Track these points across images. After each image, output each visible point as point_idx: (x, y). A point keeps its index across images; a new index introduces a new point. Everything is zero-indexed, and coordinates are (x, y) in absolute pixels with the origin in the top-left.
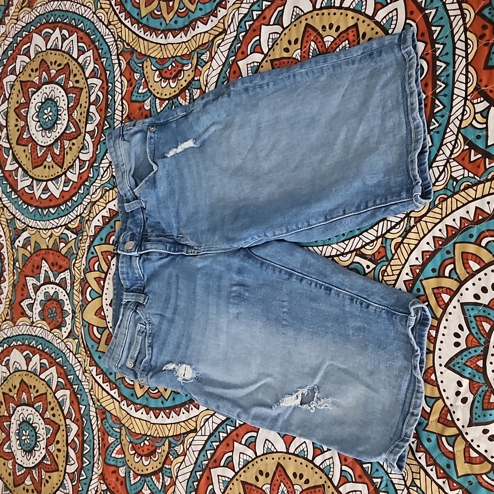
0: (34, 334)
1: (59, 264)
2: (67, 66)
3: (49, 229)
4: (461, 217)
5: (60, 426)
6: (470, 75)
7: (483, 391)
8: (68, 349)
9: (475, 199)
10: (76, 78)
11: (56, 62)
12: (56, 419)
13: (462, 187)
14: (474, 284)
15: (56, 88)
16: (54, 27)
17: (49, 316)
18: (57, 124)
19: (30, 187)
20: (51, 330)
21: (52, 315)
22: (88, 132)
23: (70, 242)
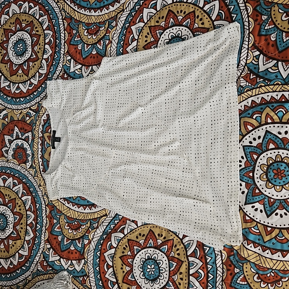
0: (9, 167)
1: (25, 129)
2: (32, 23)
3: (20, 110)
4: (244, 105)
5: (23, 215)
6: (250, 38)
7: (252, 188)
8: (30, 174)
9: (251, 96)
10: (37, 29)
11: (25, 20)
12: (21, 212)
13: (245, 91)
14: (249, 137)
15: (25, 34)
16: (25, 1)
17: (19, 157)
18: (26, 53)
19: (8, 87)
20: (19, 164)
22: (44, 59)
23: (32, 117)
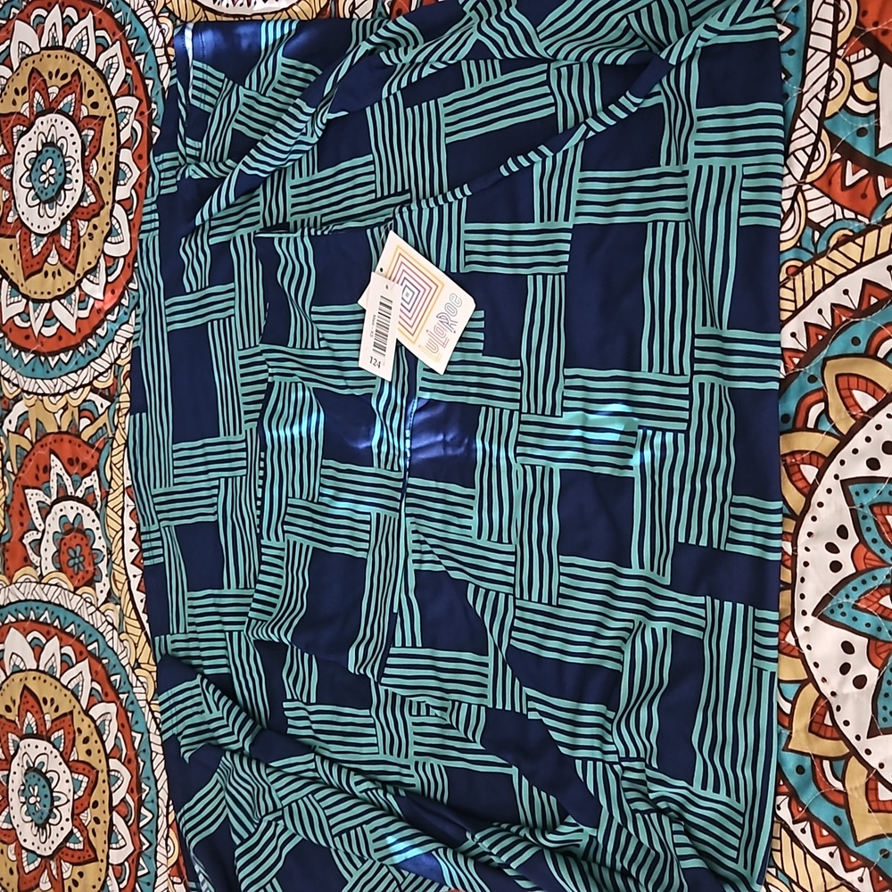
0: (45, 599)
1: (81, 461)
2: (76, 77)
4: (832, 304)
5: (98, 772)
8: (109, 623)
9: (860, 265)
10: (93, 99)
11: (58, 72)
12: (93, 760)
13: (833, 242)
14: (868, 439)
15: (59, 122)
16: (49, 4)
17: (71, 563)
18: (65, 190)
19: (24, 316)
20: (76, 589)
21: (77, 561)
22: (119, 202)
23: (100, 416)
